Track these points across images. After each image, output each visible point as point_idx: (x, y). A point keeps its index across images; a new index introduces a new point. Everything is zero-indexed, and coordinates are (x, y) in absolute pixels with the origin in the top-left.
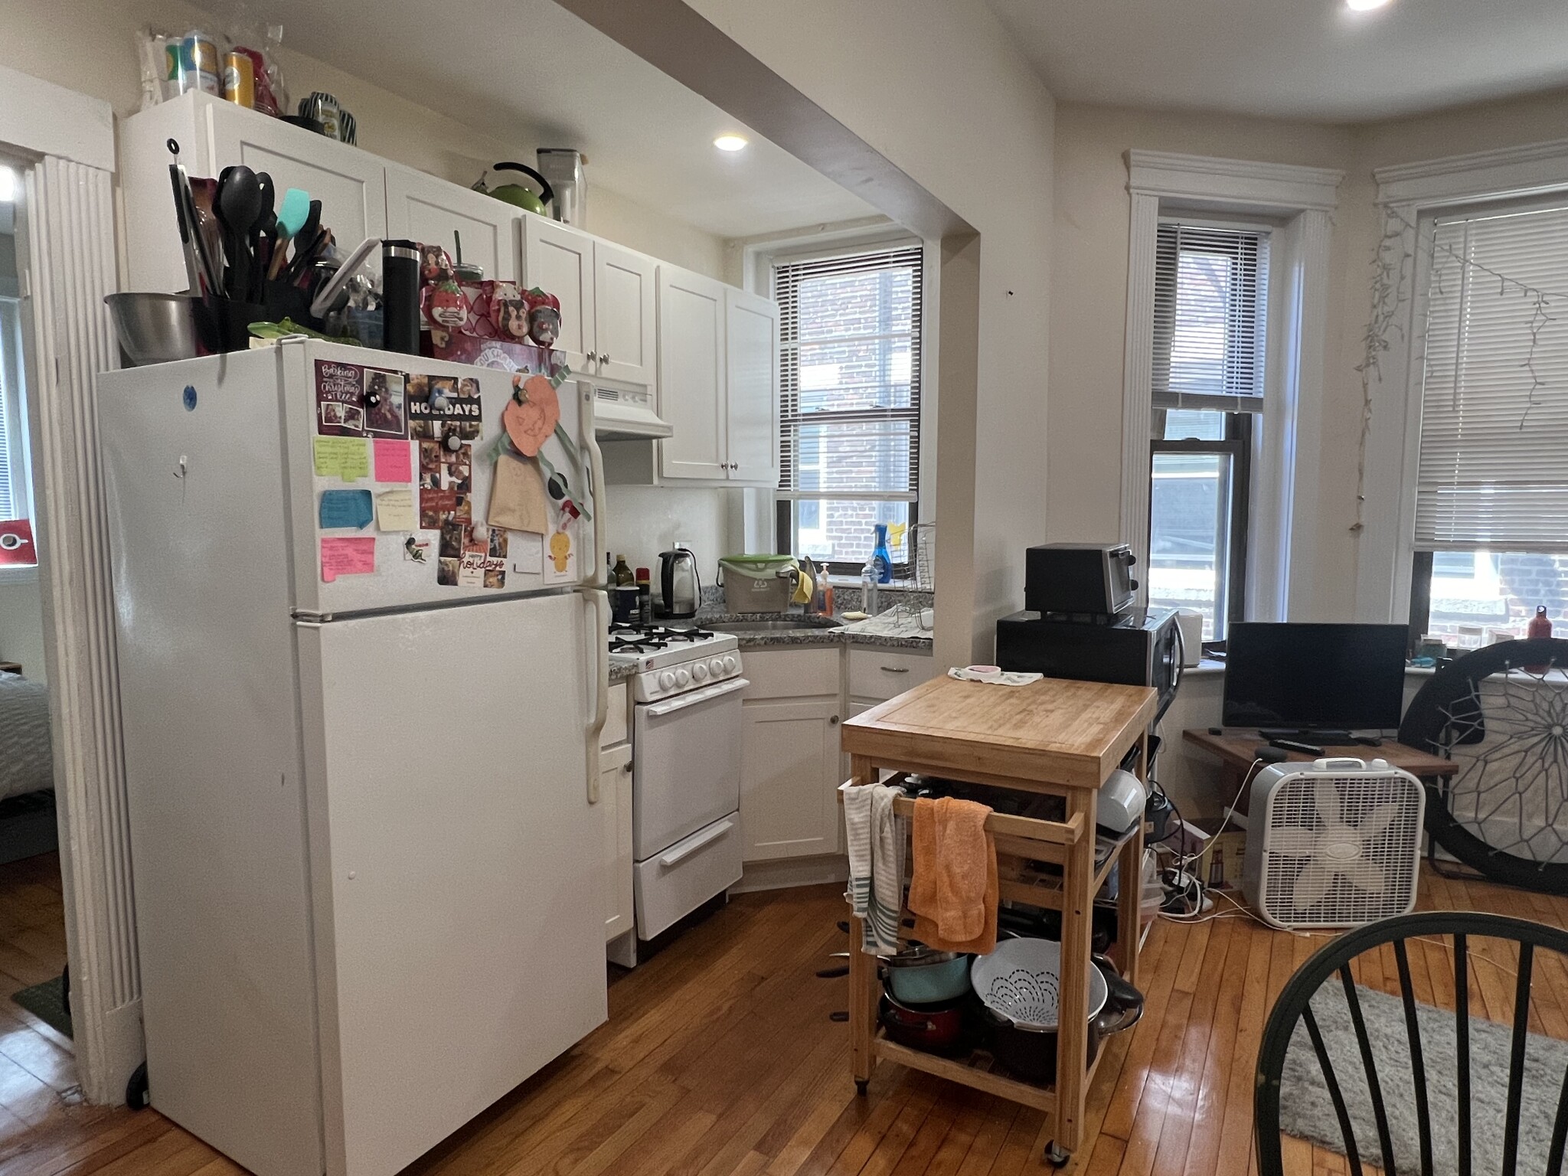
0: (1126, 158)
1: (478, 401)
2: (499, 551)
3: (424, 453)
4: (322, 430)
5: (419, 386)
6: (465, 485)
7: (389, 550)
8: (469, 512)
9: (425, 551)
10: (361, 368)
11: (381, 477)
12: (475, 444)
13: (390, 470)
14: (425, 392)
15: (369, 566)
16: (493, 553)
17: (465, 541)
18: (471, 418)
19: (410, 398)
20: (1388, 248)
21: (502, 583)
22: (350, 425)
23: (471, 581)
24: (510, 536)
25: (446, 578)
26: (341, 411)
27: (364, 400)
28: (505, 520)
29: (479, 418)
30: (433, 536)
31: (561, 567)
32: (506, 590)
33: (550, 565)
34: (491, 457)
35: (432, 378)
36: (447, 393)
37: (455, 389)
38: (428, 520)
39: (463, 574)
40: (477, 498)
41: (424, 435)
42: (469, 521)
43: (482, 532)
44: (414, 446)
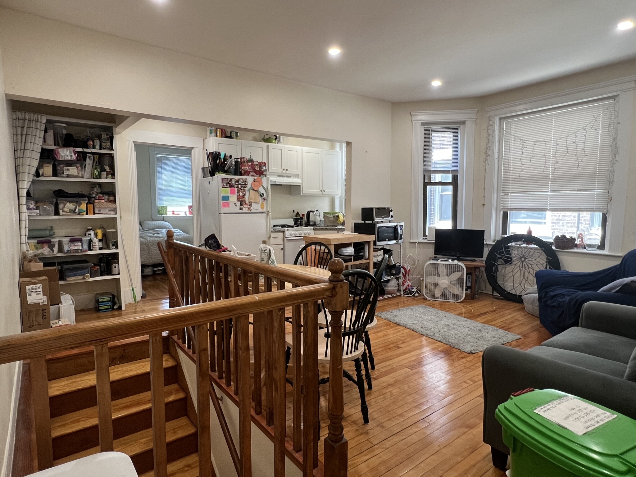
0: (411, 113)
1: (247, 182)
2: (250, 205)
3: (238, 190)
4: (222, 187)
5: (237, 180)
6: (245, 195)
7: (232, 205)
8: (245, 199)
9: (237, 205)
10: (228, 179)
11: (231, 194)
12: (246, 189)
13: (233, 193)
14: (238, 181)
15: (229, 207)
16: (249, 206)
17: (244, 203)
18: (246, 184)
19: (235, 182)
20: (490, 129)
21: (251, 210)
22: (226, 187)
23: (245, 210)
24: (252, 203)
25: (241, 209)
26: (225, 184)
27: (228, 183)
28: (251, 201)
29: (247, 185)
30: (239, 203)
31: (263, 208)
32: (252, 212)
33: (260, 208)
34: (249, 190)
35: (239, 179)
36: (242, 181)
37: (243, 180)
38: (238, 200)
39: (244, 209)
40: (246, 197)
41: (238, 187)
42: (245, 200)
43: (247, 202)
44: (236, 189)
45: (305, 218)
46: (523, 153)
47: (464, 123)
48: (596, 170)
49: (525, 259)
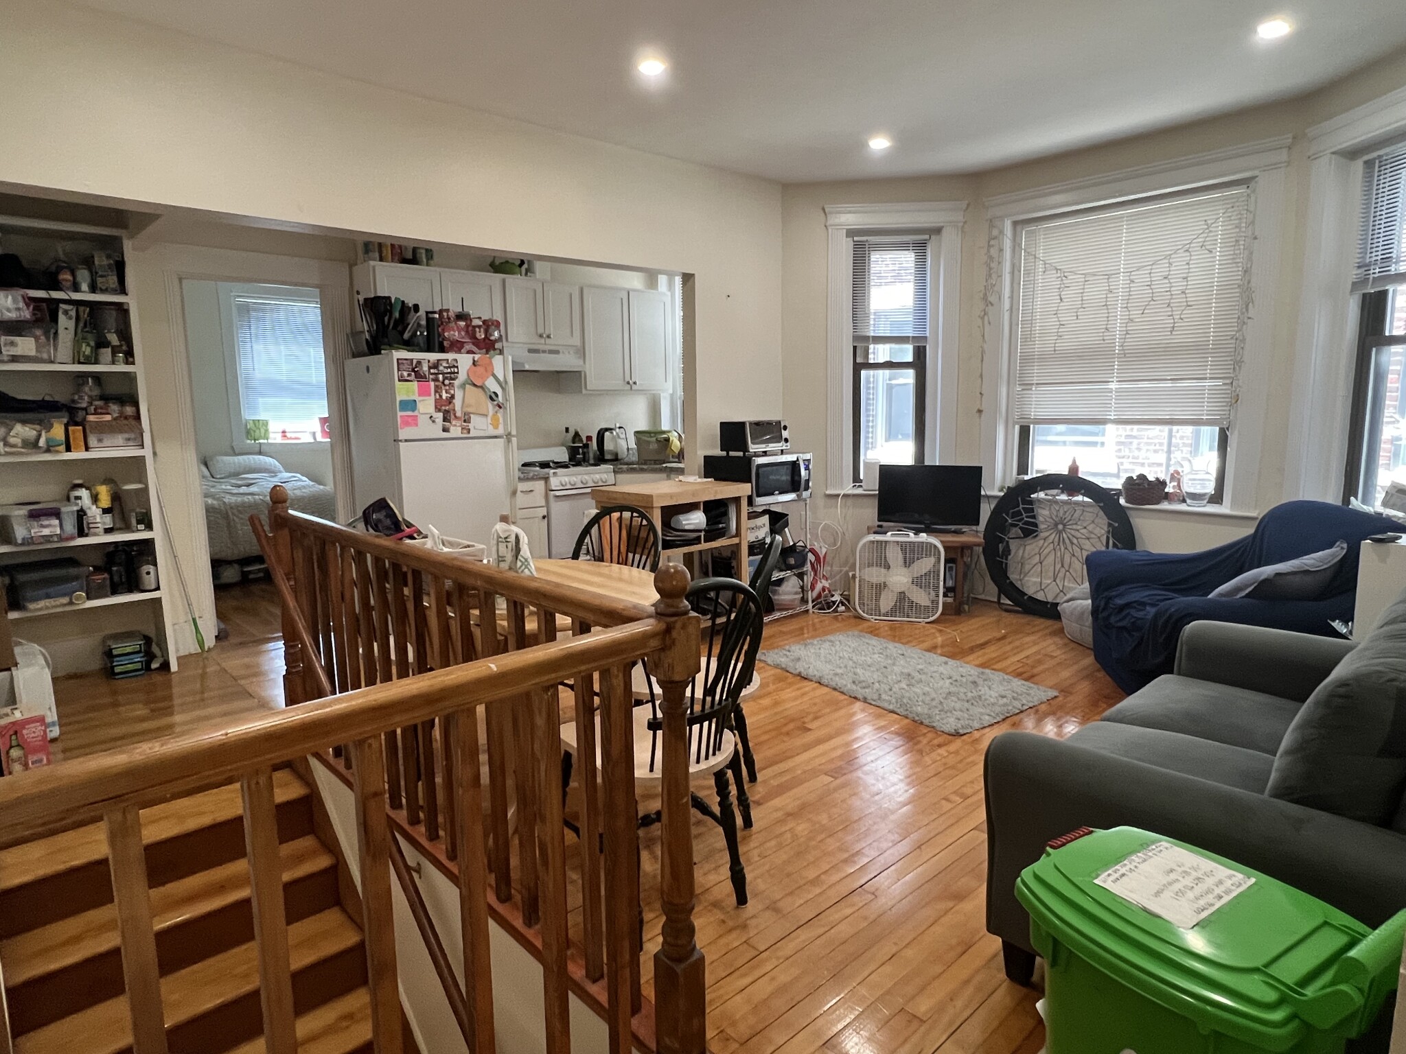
0: (824, 209)
1: (457, 367)
2: (467, 421)
3: (436, 387)
4: (399, 380)
5: (434, 364)
6: (453, 397)
7: (423, 420)
8: (454, 406)
9: (437, 420)
10: (412, 360)
11: (420, 395)
12: (456, 383)
13: (424, 392)
14: (436, 365)
15: (416, 425)
16: (465, 421)
17: (452, 417)
18: (454, 373)
19: (430, 368)
21: (469, 432)
22: (408, 378)
23: (456, 431)
24: (472, 416)
25: (445, 430)
26: (405, 374)
27: (413, 370)
28: (469, 410)
29: (458, 373)
30: (440, 415)
31: (496, 427)
32: (471, 435)
33: (491, 427)
34: (463, 386)
35: (438, 360)
36: (445, 364)
37: (448, 363)
38: (438, 409)
39: (452, 429)
40: (458, 402)
41: (436, 380)
42: (454, 410)
43: (459, 414)
44: (432, 384)
45: (594, 444)
46: (1061, 299)
47: (938, 231)
48: (1209, 337)
49: (1064, 525)
